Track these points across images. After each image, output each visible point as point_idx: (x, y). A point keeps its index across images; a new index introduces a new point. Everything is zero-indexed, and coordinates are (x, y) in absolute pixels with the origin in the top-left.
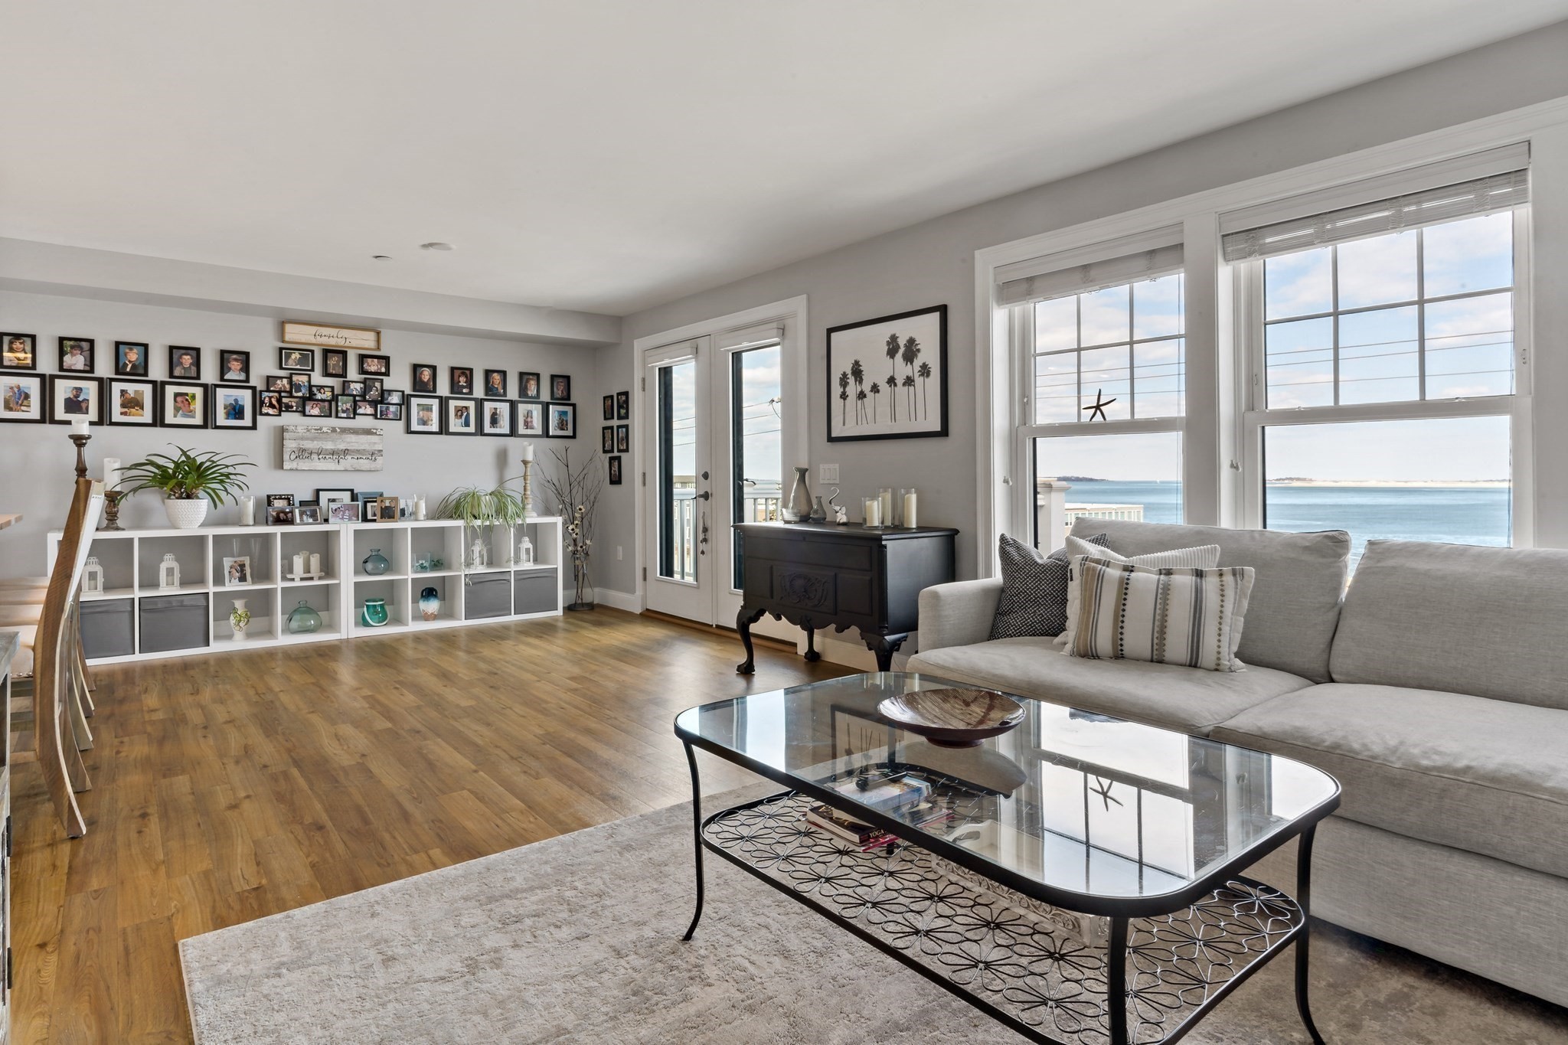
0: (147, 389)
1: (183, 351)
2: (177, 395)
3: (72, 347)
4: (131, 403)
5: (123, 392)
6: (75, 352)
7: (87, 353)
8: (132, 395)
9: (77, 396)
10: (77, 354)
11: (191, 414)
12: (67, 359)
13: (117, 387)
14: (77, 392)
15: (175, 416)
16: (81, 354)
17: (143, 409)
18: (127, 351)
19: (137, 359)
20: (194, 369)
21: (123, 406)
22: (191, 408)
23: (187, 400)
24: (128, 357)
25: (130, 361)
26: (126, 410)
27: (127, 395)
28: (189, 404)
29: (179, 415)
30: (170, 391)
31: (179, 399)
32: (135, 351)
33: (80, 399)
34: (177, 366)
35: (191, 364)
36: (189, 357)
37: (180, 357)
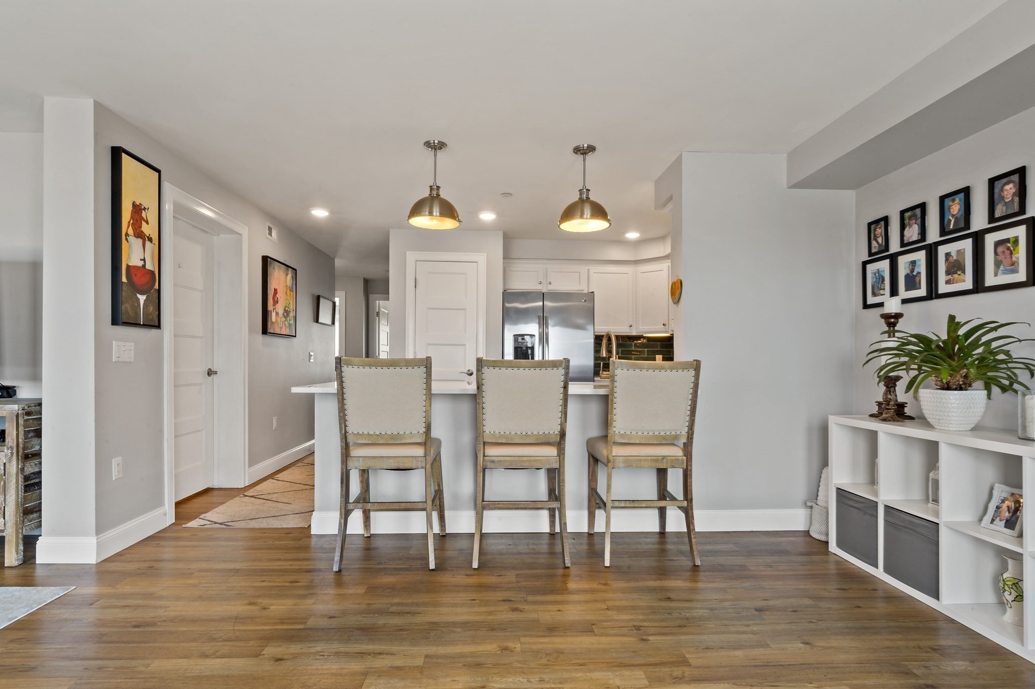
0: (967, 245)
1: (1004, 180)
2: (998, 244)
3: (910, 218)
4: (955, 267)
5: (948, 255)
6: (911, 222)
7: (919, 221)
8: (955, 258)
9: (912, 271)
10: (913, 224)
11: (1013, 268)
12: (907, 232)
13: (942, 250)
14: (912, 266)
15: (996, 275)
16: (916, 223)
17: (965, 274)
18: (951, 203)
19: (959, 211)
20: (1017, 199)
21: (948, 273)
22: (1014, 259)
23: (1008, 248)
24: (952, 210)
25: (953, 216)
26: (950, 277)
27: (951, 259)
28: (1011, 253)
29: (1000, 272)
30: (990, 239)
31: (1000, 249)
32: (957, 201)
33: (915, 273)
34: (998, 204)
35: (1014, 194)
36: (1011, 185)
37: (1002, 190)
